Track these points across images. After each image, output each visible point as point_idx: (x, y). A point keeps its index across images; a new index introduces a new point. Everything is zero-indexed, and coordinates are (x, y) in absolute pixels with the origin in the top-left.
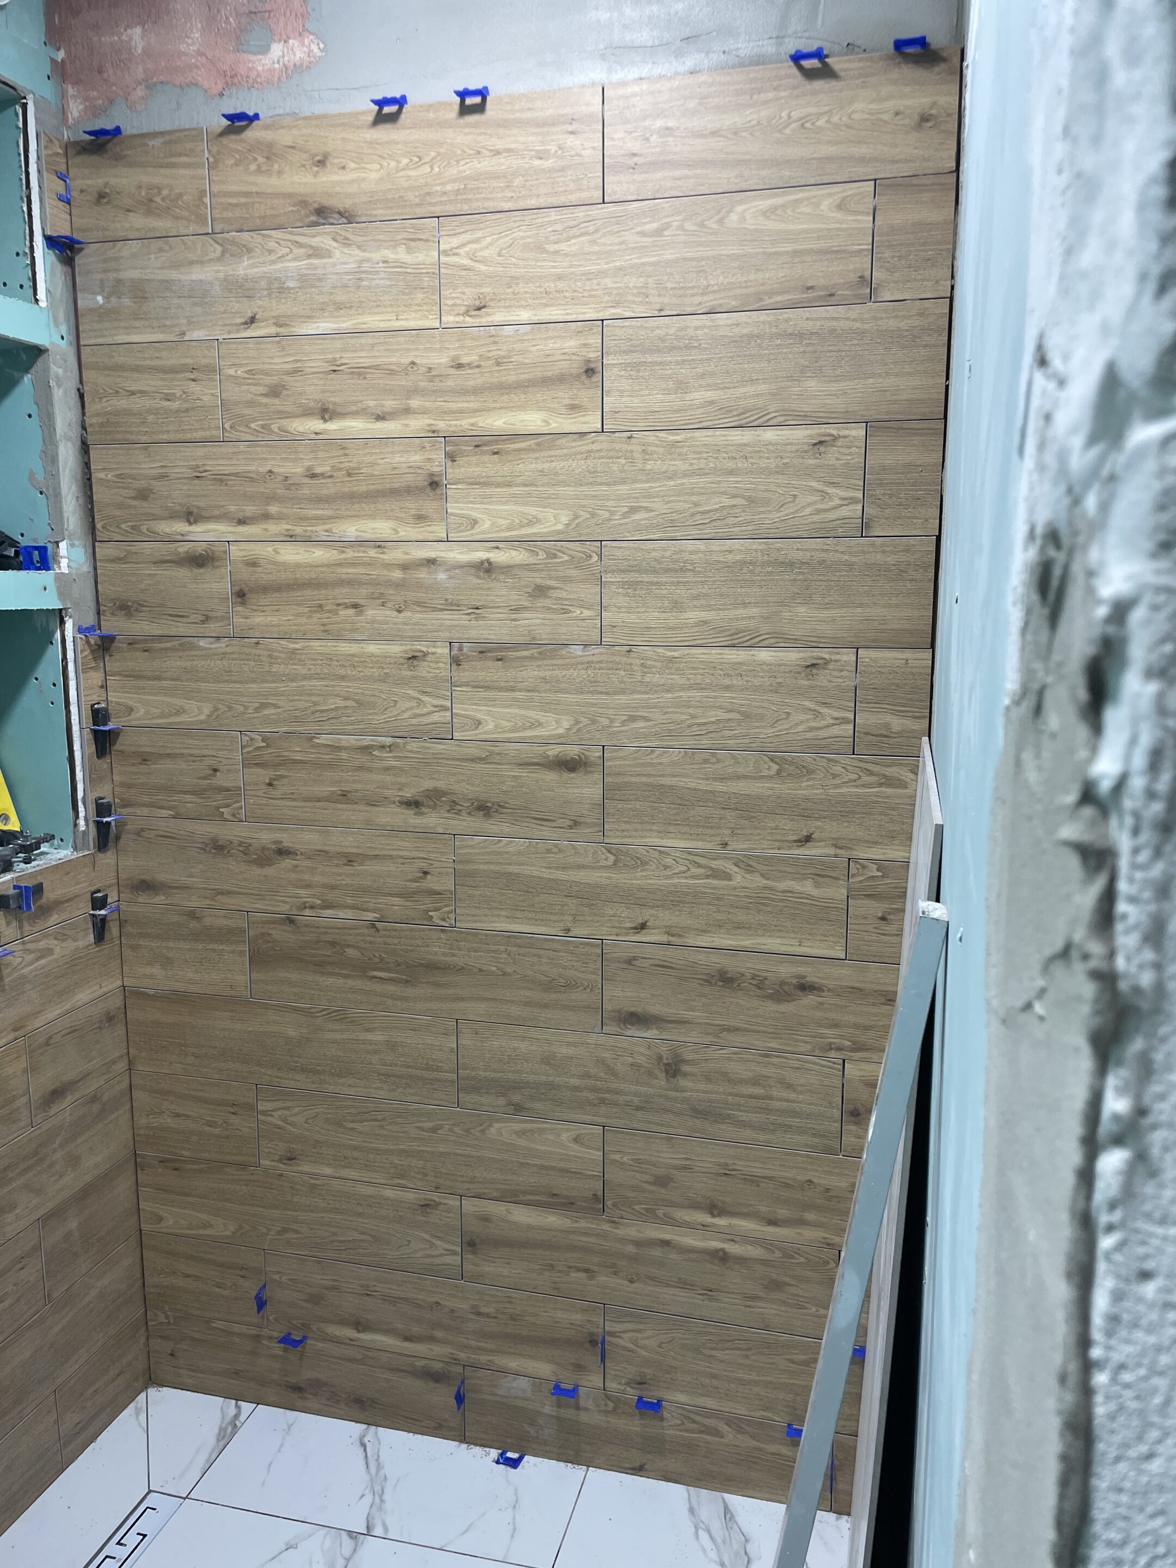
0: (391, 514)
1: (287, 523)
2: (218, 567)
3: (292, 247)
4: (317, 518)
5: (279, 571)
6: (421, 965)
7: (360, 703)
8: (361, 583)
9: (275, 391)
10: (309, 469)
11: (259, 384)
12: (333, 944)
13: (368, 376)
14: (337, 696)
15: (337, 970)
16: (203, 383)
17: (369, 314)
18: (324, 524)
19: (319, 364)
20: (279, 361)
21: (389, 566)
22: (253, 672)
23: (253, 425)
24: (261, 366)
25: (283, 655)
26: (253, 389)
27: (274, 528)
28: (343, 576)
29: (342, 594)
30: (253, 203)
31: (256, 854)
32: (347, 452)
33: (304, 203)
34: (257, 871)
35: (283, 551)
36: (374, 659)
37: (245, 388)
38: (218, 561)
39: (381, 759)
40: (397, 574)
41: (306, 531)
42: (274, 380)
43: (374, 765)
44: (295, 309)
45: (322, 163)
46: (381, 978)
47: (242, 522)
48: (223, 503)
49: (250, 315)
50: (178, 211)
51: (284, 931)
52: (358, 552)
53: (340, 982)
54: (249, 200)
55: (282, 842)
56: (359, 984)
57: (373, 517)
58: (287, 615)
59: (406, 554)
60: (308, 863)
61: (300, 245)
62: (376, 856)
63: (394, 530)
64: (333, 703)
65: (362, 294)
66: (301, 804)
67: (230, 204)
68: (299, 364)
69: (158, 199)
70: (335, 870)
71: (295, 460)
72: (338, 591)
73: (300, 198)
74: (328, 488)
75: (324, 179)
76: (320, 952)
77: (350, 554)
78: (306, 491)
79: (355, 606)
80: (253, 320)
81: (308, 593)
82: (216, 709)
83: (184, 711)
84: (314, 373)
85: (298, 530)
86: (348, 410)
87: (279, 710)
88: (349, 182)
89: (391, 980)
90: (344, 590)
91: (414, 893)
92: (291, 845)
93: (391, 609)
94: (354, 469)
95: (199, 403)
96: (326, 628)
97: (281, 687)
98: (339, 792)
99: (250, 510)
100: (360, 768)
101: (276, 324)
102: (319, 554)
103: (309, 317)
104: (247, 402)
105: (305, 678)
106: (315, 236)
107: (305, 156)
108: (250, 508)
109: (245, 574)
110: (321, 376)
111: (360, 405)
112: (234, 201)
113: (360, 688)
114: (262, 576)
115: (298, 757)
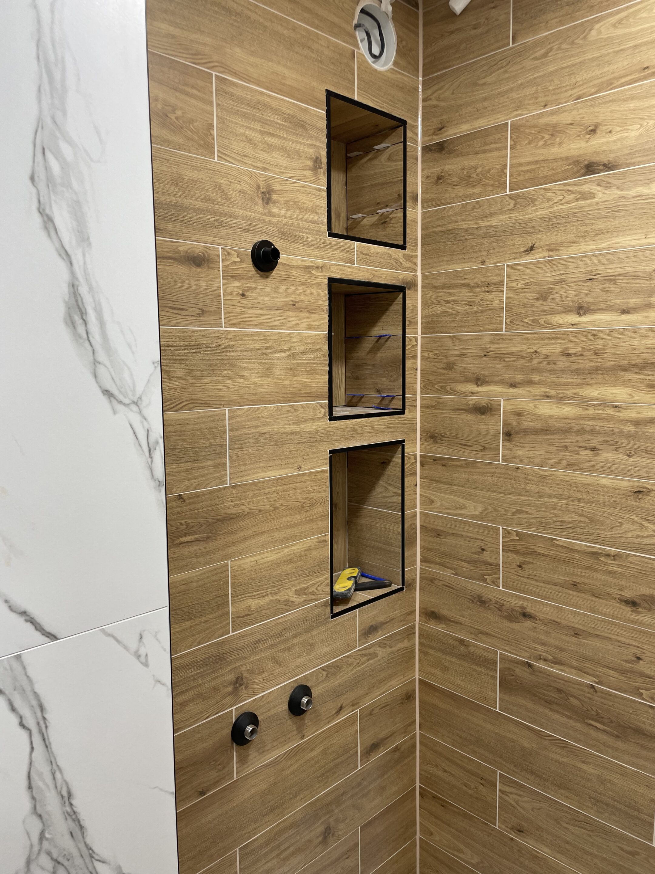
0: (628, 383)
1: (545, 388)
2: (494, 415)
3: (565, 194)
4: (568, 384)
5: (537, 420)
6: (630, 727)
7: (592, 520)
8: (599, 433)
9: (544, 297)
10: (564, 349)
11: (533, 292)
12: (560, 691)
13: (617, 281)
14: (574, 512)
15: (561, 711)
16: (494, 293)
17: (622, 236)
18: (574, 388)
19: (579, 275)
20: (550, 276)
21: (624, 422)
22: (512, 487)
23: (526, 320)
24: (535, 280)
25: (535, 479)
26: (528, 295)
27: (535, 390)
28: (585, 427)
29: (583, 439)
30: (539, 168)
31: (508, 612)
32: (596, 337)
33: (577, 162)
34: (506, 624)
35: (540, 407)
36: (605, 489)
37: (523, 295)
38: (494, 411)
39: (606, 564)
40: (630, 428)
41: (559, 393)
42: (545, 288)
43: (601, 568)
44: (564, 238)
45: (593, 131)
46: (596, 727)
47: (512, 385)
48: (501, 373)
49: (530, 245)
50: (486, 181)
51: (525, 671)
52: (599, 410)
53: (563, 720)
54: (536, 166)
55: (526, 608)
56: (578, 726)
57: (613, 384)
58: (539, 451)
59: (639, 413)
60: (543, 627)
61: (572, 192)
62: (598, 636)
63: (630, 395)
64: (570, 517)
65: (617, 222)
66: (542, 585)
67: (522, 171)
68: (563, 277)
69: (474, 175)
70: (564, 637)
71: (555, 344)
72: (579, 438)
73: (574, 159)
74: (579, 363)
75: (594, 143)
76: (550, 694)
77: (592, 411)
78: (561, 365)
79: (593, 449)
80: (532, 248)
81: (557, 437)
82: (486, 509)
83: (465, 508)
84: (574, 282)
85: (553, 392)
86: (599, 307)
87: (530, 516)
88: (614, 142)
89: (604, 731)
90: (585, 437)
91: (628, 671)
92: (532, 612)
93: (623, 454)
94: (601, 349)
95: (490, 307)
96: (570, 463)
97: (533, 500)
98: (571, 582)
99: (519, 377)
100: (589, 568)
101: (549, 250)
102: (568, 410)
103: (574, 243)
104: (523, 304)
105: (550, 496)
106: (583, 184)
107: (579, 129)
108: (519, 376)
109: (513, 421)
110: (580, 283)
111: (609, 303)
112: (526, 168)
113: (593, 509)
114: (524, 423)
115: (542, 551)
